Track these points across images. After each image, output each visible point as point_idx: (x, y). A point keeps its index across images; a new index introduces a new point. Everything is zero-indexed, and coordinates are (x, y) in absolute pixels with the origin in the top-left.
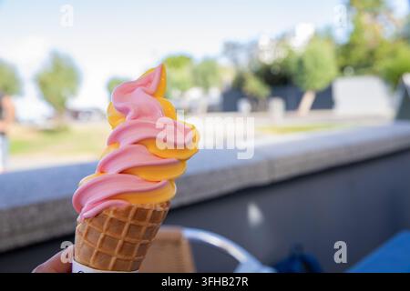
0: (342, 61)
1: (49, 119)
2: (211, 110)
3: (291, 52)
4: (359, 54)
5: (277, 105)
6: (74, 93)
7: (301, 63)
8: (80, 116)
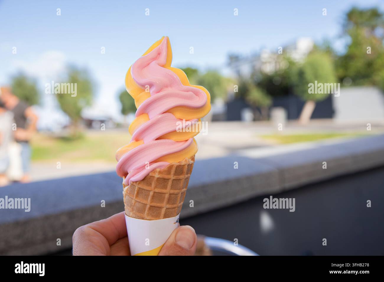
0: (341, 72)
1: (65, 127)
2: (215, 119)
3: (291, 63)
4: (358, 65)
5: (279, 114)
6: (89, 104)
7: (301, 74)
8: (94, 124)
